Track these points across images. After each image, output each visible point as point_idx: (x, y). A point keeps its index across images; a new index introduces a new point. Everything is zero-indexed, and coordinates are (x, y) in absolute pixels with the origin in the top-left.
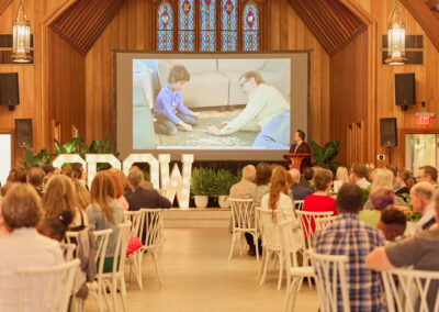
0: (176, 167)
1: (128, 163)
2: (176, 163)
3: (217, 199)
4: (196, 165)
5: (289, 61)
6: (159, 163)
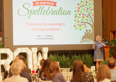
0: (40, 55)
2: (40, 52)
4: (49, 53)
6: (32, 53)
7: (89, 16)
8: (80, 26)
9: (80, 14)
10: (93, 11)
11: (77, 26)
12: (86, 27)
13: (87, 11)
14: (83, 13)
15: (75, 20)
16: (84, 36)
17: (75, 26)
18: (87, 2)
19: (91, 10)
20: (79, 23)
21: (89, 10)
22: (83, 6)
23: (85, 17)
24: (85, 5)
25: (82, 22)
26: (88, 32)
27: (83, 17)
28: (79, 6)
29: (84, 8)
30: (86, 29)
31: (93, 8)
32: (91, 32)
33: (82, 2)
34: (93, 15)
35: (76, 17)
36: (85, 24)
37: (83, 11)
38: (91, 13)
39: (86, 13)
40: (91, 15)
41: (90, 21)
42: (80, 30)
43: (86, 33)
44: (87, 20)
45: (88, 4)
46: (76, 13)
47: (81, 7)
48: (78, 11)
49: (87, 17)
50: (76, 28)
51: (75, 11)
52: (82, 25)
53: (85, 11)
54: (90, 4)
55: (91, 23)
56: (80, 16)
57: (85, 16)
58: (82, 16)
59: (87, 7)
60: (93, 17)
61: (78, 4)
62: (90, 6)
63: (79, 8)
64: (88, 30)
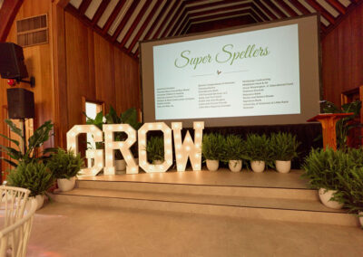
0: (188, 134)
1: (143, 132)
2: (188, 129)
3: (228, 163)
4: (206, 131)
6: (172, 131)
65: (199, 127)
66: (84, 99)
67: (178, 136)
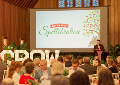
0: (52, 55)
1: (32, 54)
2: (52, 53)
4: (60, 54)
5: (100, 10)
6: (45, 54)
7: (96, 26)
8: (88, 33)
9: (88, 24)
10: (99, 21)
11: (85, 34)
12: (93, 34)
13: (94, 22)
14: (91, 23)
15: (84, 29)
16: (91, 42)
17: (83, 34)
18: (94, 15)
19: (98, 21)
20: (87, 31)
21: (96, 21)
22: (91, 17)
23: (92, 27)
24: (92, 17)
25: (90, 31)
26: (95, 38)
27: (91, 27)
28: (87, 18)
29: (91, 19)
30: (93, 36)
31: (100, 19)
32: (97, 38)
33: (90, 14)
34: (99, 25)
35: (84, 27)
36: (92, 32)
37: (90, 22)
38: (97, 23)
39: (93, 23)
40: (98, 25)
41: (97, 29)
42: (88, 36)
43: (93, 39)
44: (94, 29)
45: (95, 16)
46: (85, 24)
47: (89, 18)
48: (87, 22)
49: (94, 26)
50: (85, 35)
51: (84, 22)
52: (90, 33)
53: (93, 21)
54: (97, 16)
55: (98, 31)
56: (88, 26)
57: (92, 25)
58: (90, 25)
59: (94, 18)
60: (99, 27)
61: (87, 17)
62: (97, 18)
63: (87, 20)
64: (95, 36)
65: (57, 52)
66: (3, 37)
67: (48, 56)
